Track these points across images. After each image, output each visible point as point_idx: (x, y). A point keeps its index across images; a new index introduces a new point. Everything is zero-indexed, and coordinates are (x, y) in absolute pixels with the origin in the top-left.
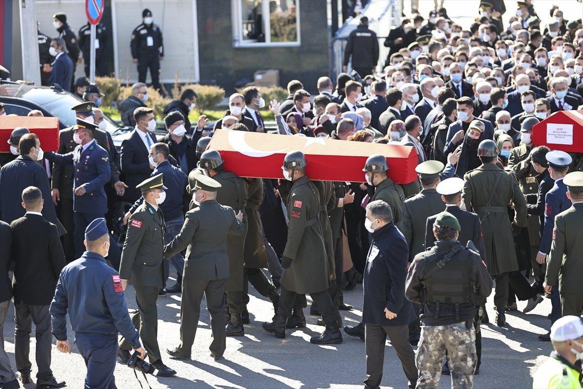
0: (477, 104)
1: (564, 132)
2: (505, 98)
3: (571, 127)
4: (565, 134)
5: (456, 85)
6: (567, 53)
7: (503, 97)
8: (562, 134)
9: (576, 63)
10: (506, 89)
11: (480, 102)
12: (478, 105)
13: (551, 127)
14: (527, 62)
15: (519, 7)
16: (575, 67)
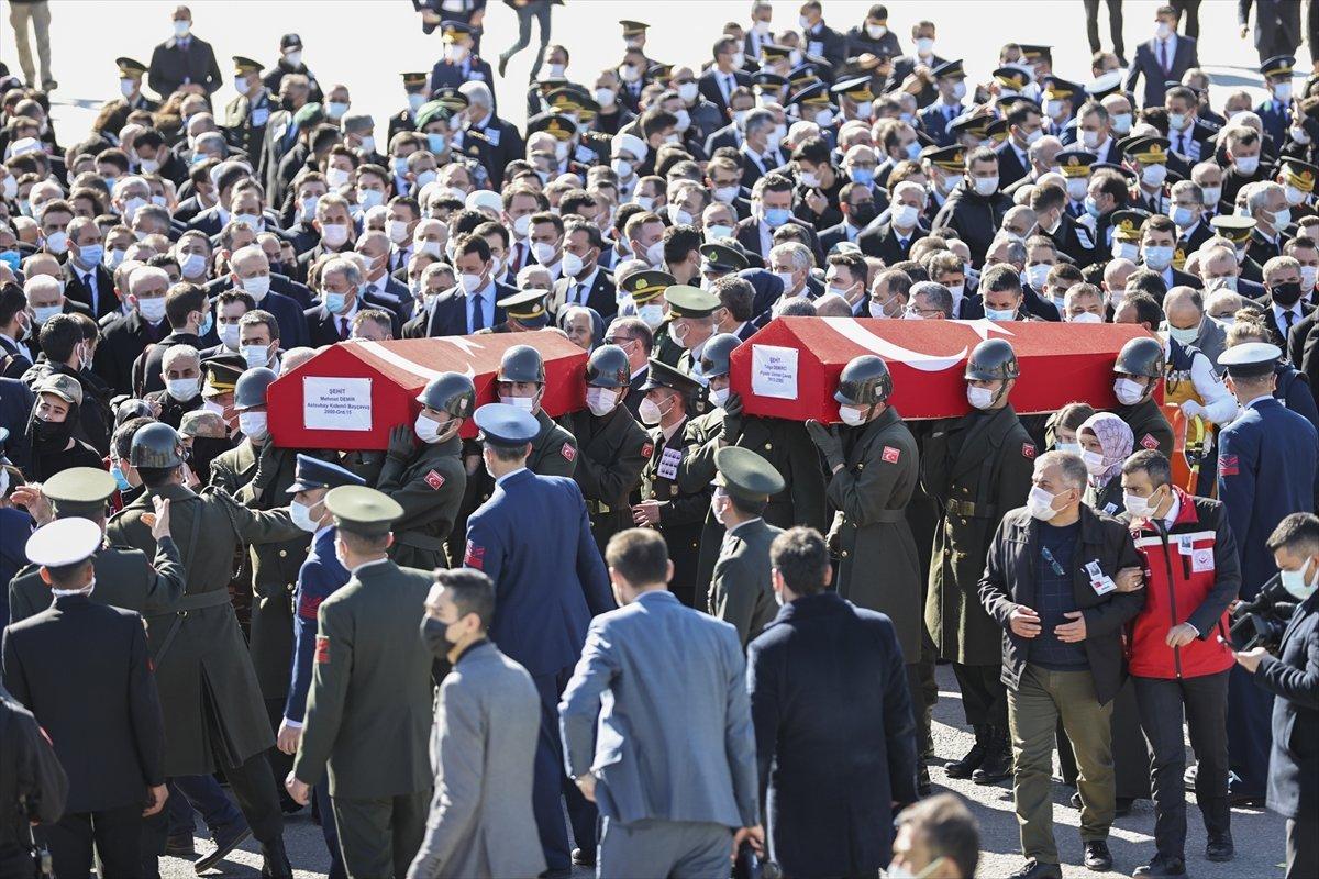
0: (132, 325)
1: (348, 399)
2: (204, 309)
3: (366, 383)
4: (352, 403)
5: (81, 273)
6: (368, 191)
7: (199, 307)
8: (343, 403)
9: (388, 215)
10: (207, 285)
11: (142, 320)
12: (137, 326)
13: (314, 387)
14: (251, 211)
15: (238, 72)
16: (388, 225)
